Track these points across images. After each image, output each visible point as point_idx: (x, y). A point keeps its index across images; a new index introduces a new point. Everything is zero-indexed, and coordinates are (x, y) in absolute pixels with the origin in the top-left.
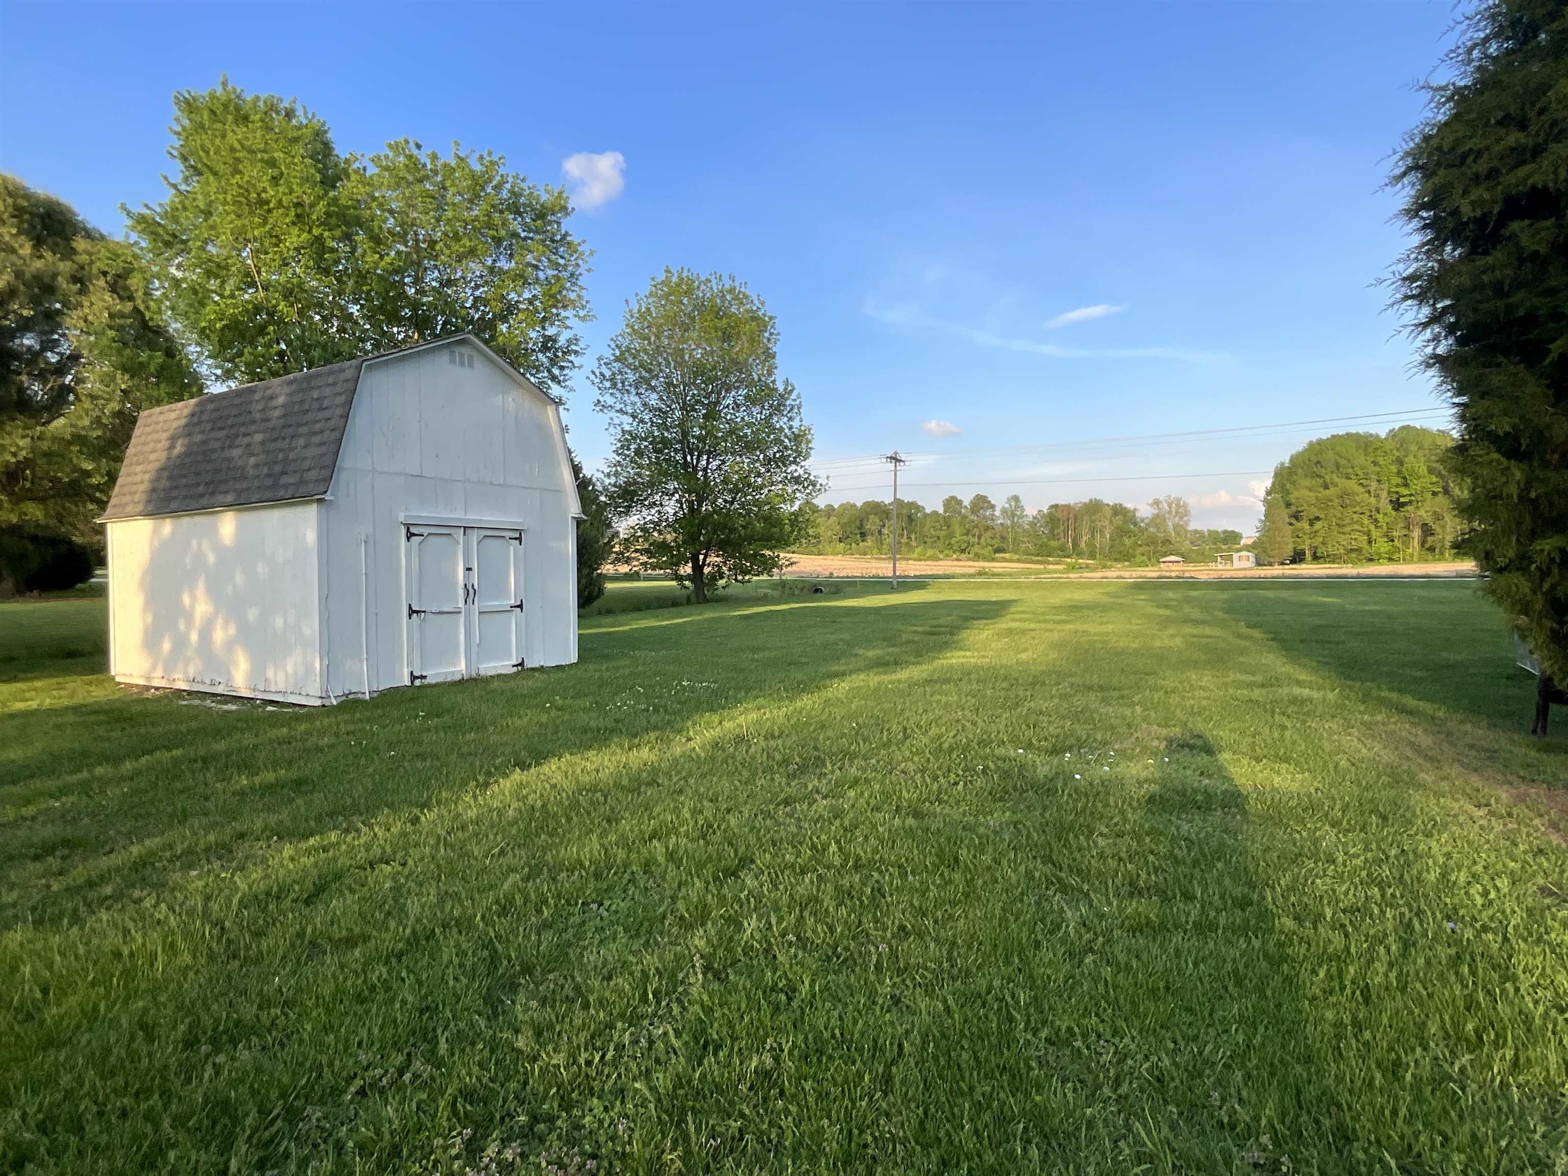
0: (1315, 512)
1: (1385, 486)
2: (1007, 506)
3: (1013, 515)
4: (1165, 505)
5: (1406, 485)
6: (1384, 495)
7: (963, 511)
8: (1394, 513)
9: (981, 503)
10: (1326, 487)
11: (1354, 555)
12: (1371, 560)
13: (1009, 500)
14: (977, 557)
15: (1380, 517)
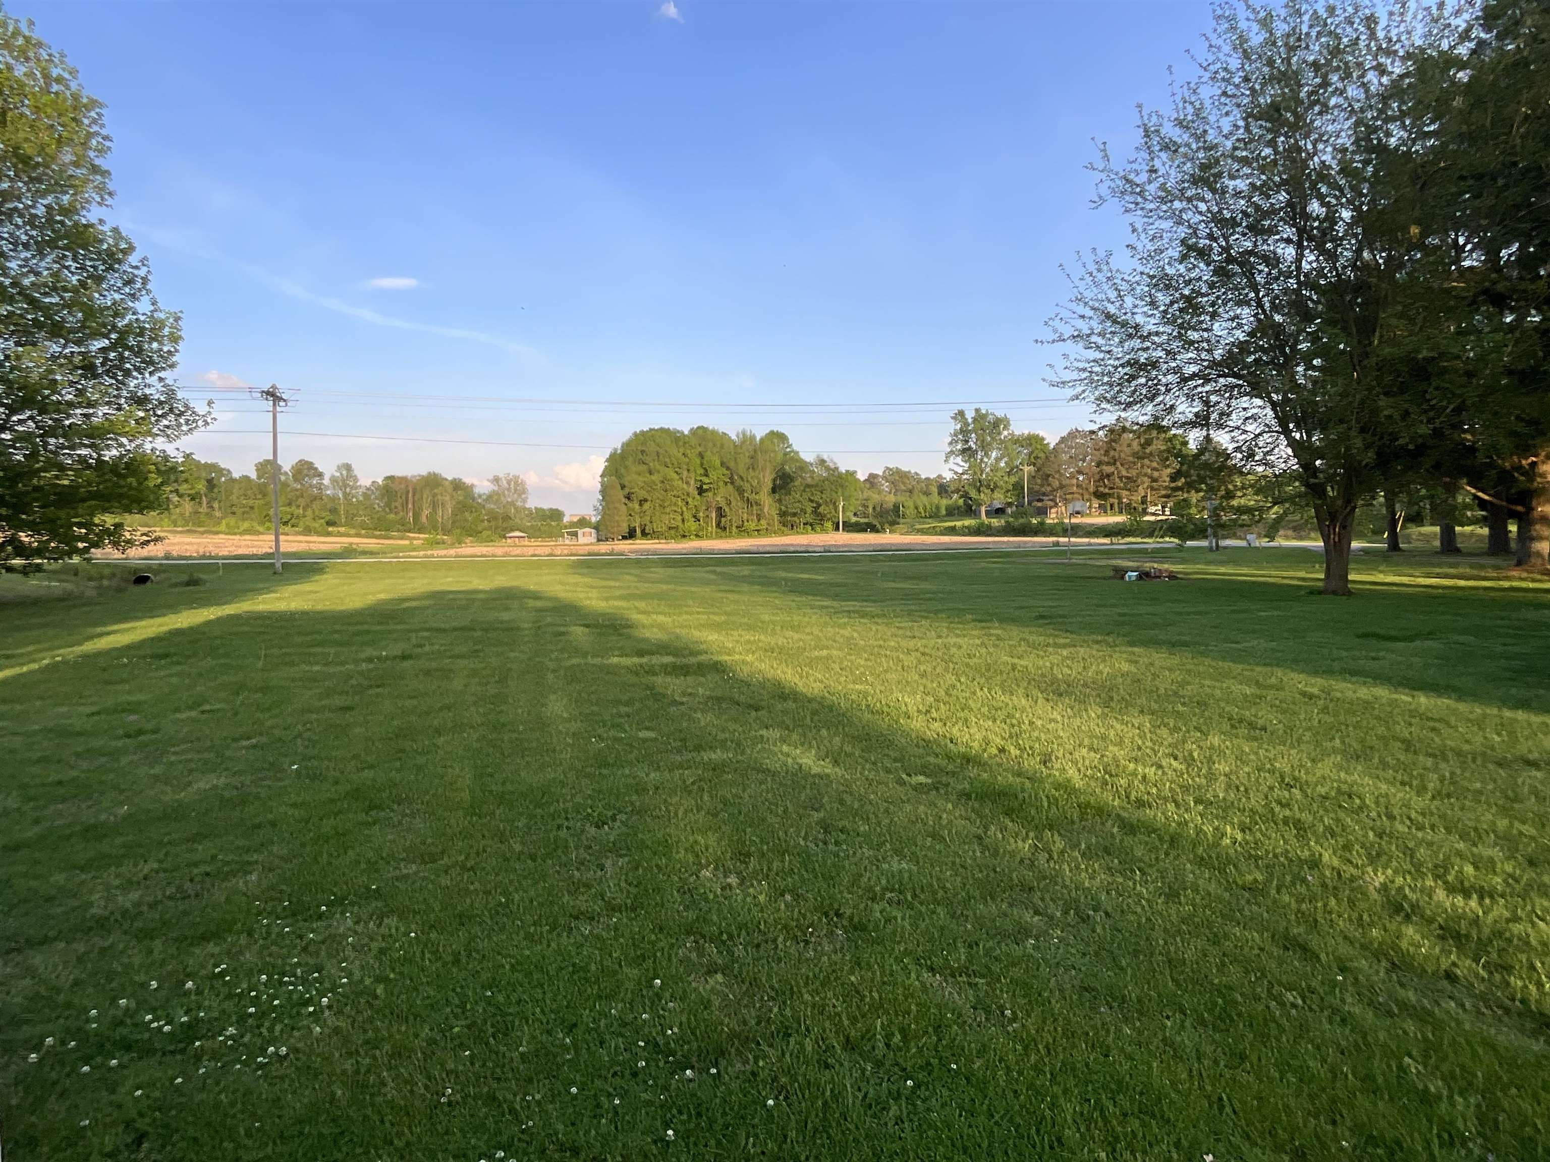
0: (642, 494)
1: (693, 475)
2: (338, 474)
3: (346, 486)
4: (505, 482)
5: (707, 475)
6: (692, 482)
7: (283, 478)
8: (698, 497)
9: (305, 469)
10: (651, 473)
11: (673, 532)
12: (684, 536)
13: (339, 468)
14: (308, 531)
15: (690, 500)
